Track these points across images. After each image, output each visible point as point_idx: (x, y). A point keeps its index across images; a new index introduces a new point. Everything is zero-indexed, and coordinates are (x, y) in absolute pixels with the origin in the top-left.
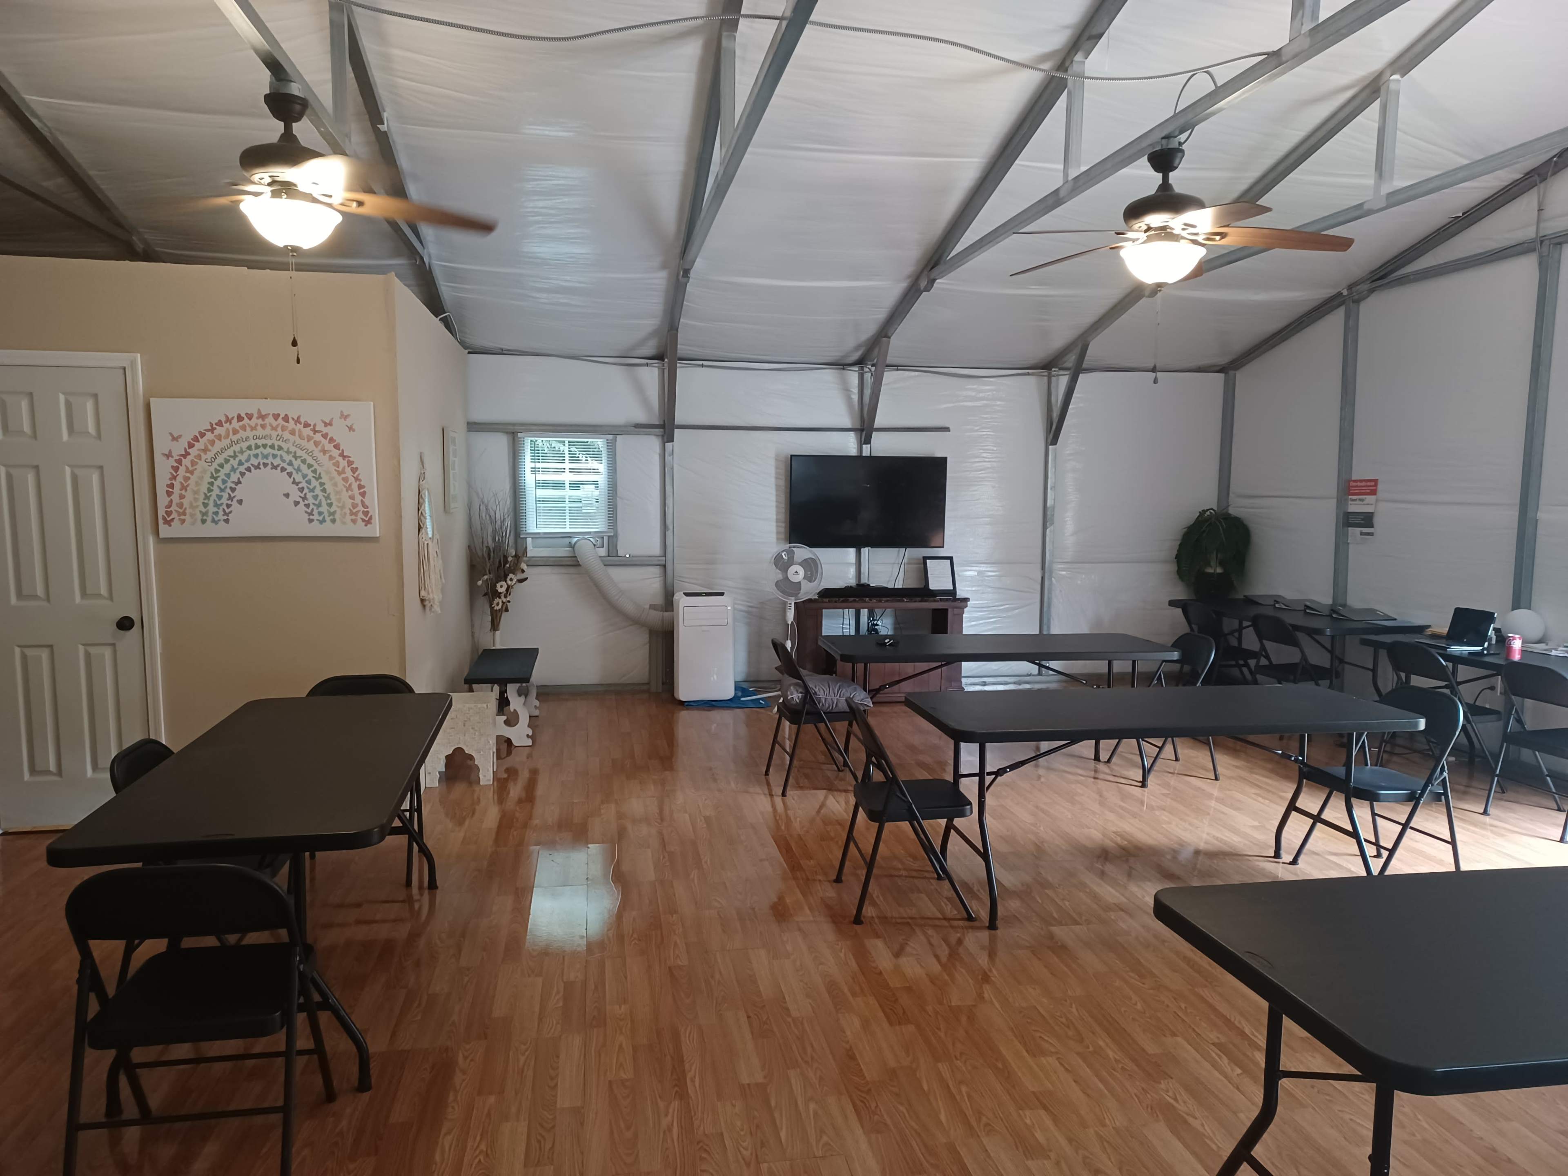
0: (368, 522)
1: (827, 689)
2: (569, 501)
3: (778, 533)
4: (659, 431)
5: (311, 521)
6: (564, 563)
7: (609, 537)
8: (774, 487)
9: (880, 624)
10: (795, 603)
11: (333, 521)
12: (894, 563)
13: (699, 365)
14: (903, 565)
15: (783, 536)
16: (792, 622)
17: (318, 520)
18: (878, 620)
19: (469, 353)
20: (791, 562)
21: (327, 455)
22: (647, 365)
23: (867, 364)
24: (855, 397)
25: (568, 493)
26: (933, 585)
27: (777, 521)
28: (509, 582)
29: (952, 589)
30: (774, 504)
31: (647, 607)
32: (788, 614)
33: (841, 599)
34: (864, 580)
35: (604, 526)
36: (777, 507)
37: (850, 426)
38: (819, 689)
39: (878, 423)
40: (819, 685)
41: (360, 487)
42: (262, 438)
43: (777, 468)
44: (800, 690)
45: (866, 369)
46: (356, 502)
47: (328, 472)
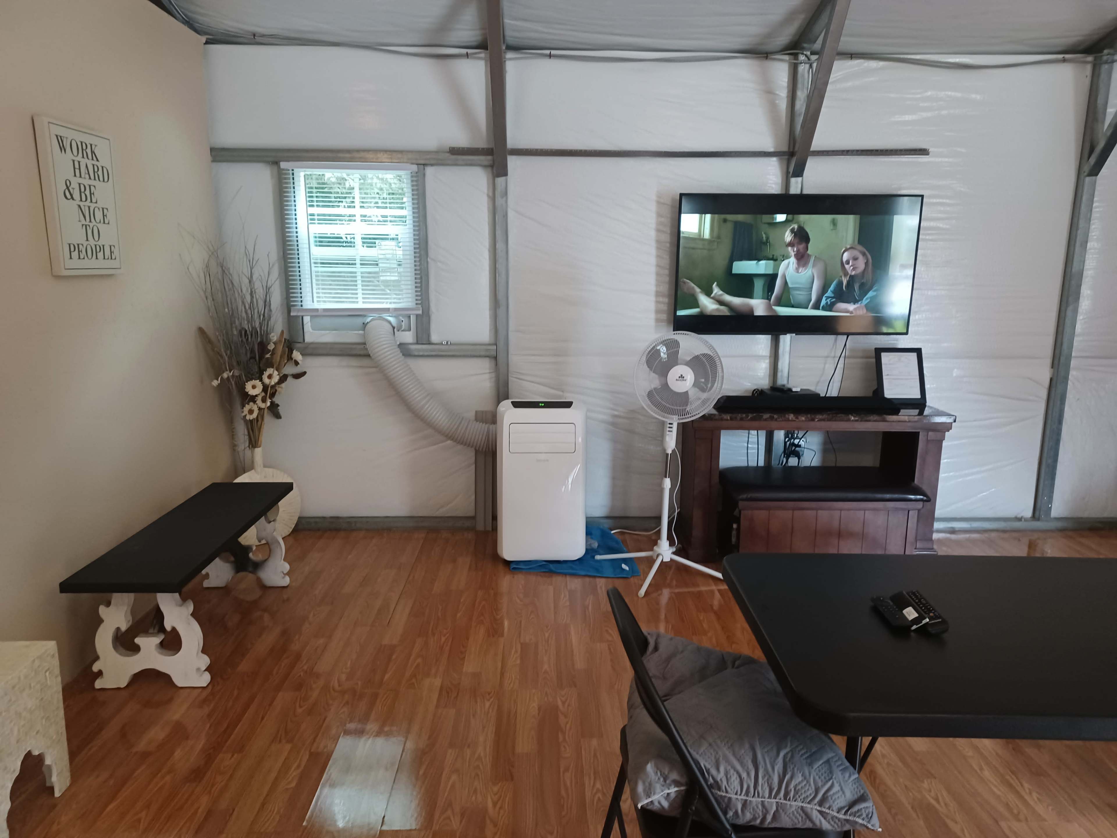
1: (748, 774)
2: (361, 264)
3: (657, 312)
4: (486, 159)
6: (354, 352)
7: (417, 316)
8: (653, 244)
9: (803, 446)
10: (678, 423)
12: (827, 357)
13: (545, 55)
14: (842, 360)
15: (664, 316)
16: (673, 451)
18: (801, 439)
19: (207, 43)
20: (673, 360)
22: (467, 55)
23: (803, 49)
24: (783, 105)
25: (360, 251)
26: (890, 392)
27: (658, 294)
28: (266, 381)
29: (919, 396)
30: (653, 269)
31: (471, 415)
32: (667, 438)
33: (750, 416)
34: (782, 381)
35: (410, 300)
36: (658, 274)
37: (772, 150)
38: (726, 774)
39: (818, 143)
40: (728, 761)
43: (659, 215)
44: (674, 776)
45: (802, 58)
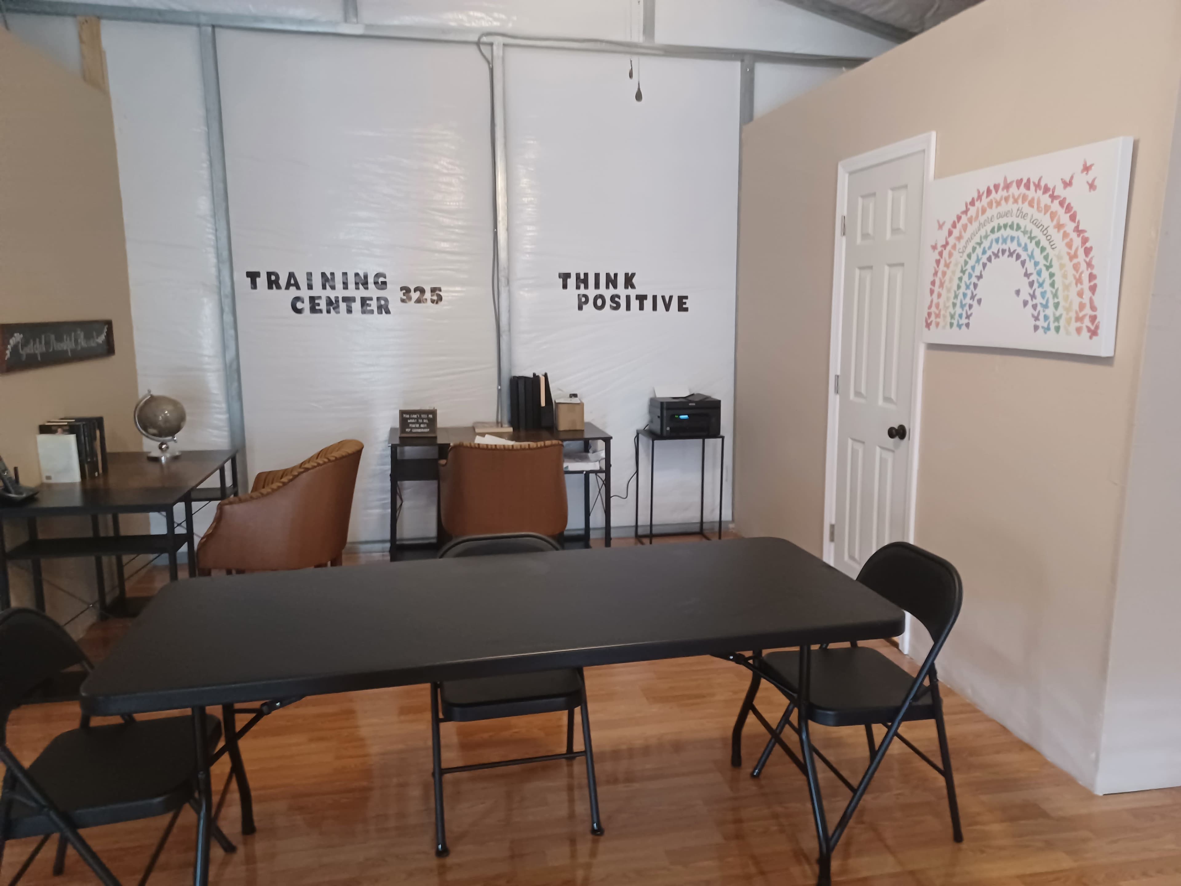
0: (1094, 333)
5: (1036, 328)
11: (1057, 329)
17: (1043, 327)
21: (1062, 232)
41: (1092, 277)
42: (1004, 216)
46: (1084, 301)
47: (1059, 257)
